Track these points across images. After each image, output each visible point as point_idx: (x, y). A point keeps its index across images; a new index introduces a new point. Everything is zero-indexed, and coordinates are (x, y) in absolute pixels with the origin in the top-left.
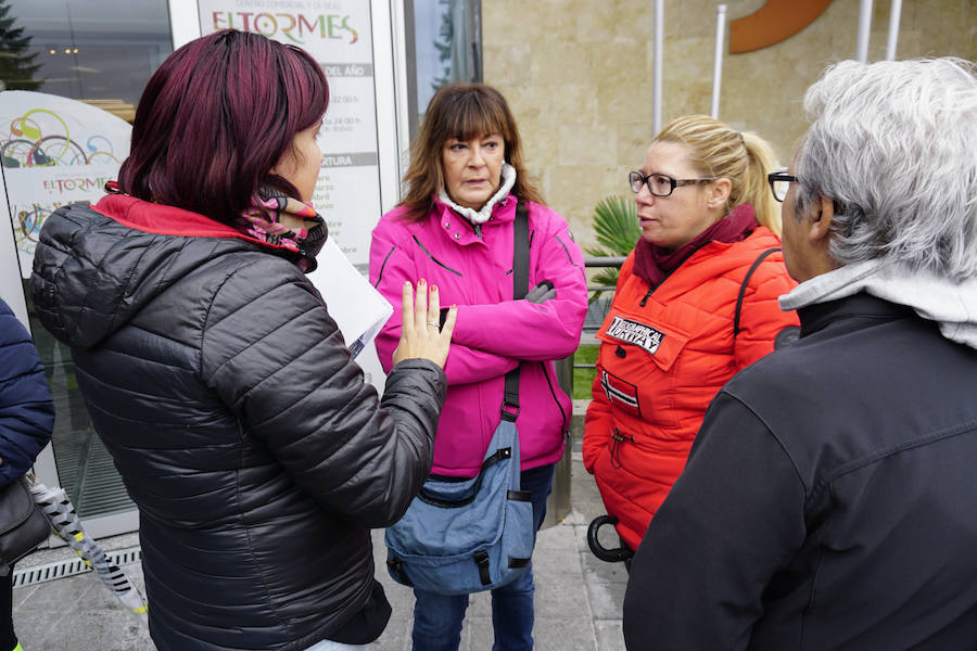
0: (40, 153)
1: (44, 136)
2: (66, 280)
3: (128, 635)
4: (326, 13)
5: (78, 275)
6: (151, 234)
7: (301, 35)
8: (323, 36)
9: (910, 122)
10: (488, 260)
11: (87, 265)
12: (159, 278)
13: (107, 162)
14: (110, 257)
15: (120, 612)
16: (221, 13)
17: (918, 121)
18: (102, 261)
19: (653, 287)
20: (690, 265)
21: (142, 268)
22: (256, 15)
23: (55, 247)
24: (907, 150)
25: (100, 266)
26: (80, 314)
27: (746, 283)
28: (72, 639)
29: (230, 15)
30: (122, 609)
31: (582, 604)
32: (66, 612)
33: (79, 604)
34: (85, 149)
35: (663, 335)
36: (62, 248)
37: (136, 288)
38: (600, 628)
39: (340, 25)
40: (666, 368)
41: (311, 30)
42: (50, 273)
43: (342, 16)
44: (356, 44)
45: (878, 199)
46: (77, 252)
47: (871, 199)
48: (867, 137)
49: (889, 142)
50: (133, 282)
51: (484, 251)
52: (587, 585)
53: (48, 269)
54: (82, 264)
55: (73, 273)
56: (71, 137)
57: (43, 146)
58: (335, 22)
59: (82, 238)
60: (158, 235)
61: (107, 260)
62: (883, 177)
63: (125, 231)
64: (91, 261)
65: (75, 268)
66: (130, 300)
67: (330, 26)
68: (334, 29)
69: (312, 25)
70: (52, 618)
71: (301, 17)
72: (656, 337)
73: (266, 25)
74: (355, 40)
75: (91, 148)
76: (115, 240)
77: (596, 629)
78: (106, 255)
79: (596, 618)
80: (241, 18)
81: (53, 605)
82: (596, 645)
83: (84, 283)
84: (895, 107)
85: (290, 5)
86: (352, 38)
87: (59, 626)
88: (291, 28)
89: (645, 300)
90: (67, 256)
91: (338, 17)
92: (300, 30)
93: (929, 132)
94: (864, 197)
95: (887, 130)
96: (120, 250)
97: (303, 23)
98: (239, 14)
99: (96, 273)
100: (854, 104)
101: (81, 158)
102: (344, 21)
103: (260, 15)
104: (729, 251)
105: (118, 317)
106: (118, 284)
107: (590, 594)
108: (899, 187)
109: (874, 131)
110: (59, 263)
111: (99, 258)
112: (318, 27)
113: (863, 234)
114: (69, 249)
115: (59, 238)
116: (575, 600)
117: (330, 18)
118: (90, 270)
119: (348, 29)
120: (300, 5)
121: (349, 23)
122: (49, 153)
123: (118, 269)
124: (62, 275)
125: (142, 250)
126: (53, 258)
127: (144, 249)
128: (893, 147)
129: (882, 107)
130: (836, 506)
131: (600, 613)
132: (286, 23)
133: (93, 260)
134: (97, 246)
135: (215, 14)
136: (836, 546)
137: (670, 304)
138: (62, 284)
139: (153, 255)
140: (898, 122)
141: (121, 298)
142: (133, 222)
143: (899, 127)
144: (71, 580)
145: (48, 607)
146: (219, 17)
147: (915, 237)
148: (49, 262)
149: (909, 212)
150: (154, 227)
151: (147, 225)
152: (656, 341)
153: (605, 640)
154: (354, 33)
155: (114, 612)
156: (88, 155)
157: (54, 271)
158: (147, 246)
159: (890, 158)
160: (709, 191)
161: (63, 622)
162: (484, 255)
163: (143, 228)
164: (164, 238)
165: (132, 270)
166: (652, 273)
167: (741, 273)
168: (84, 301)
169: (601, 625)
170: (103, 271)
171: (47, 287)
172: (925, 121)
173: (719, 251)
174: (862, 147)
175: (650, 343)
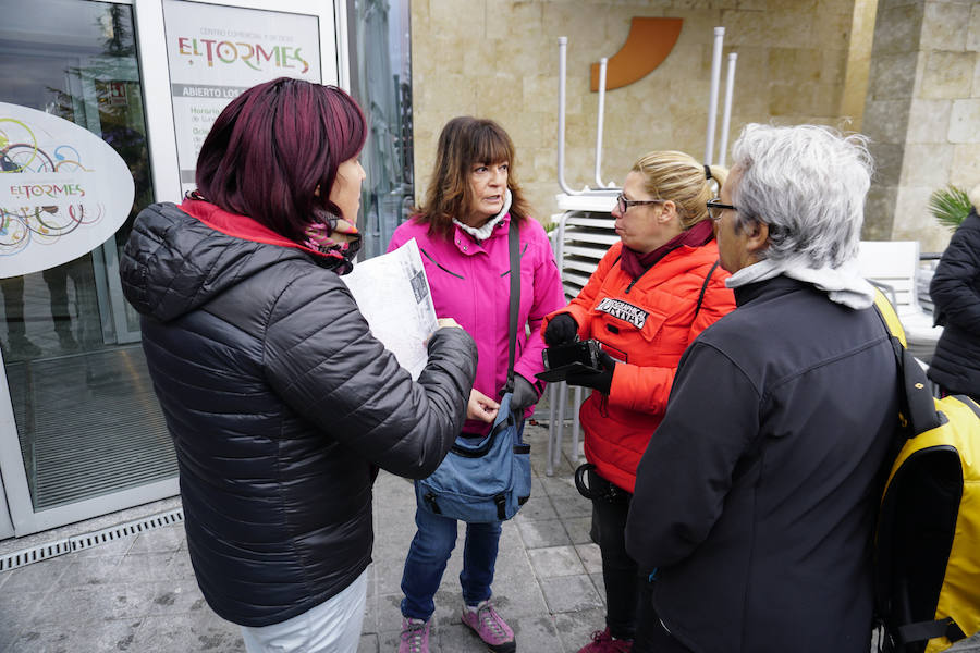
0: (7, 160)
1: (11, 144)
2: (157, 265)
3: (117, 603)
4: (281, 44)
5: (167, 262)
6: (230, 237)
7: (259, 63)
8: (278, 65)
9: (815, 173)
10: (488, 265)
11: (177, 255)
12: (234, 273)
13: (75, 169)
14: (196, 251)
15: (104, 586)
16: (187, 39)
17: (819, 173)
18: (190, 253)
19: (635, 278)
20: (666, 262)
21: (221, 263)
22: (218, 42)
23: (150, 237)
24: (816, 192)
25: (187, 258)
26: (164, 294)
27: (708, 278)
28: (61, 614)
29: (195, 41)
30: (105, 583)
31: (515, 539)
32: (49, 591)
33: (60, 582)
34: (53, 158)
35: (647, 314)
36: (156, 238)
37: (213, 280)
38: (533, 555)
39: (293, 56)
40: (650, 340)
41: (268, 59)
42: (144, 258)
43: (295, 48)
44: (307, 73)
45: (800, 222)
46: (169, 244)
47: (795, 223)
48: (790, 184)
49: (804, 186)
50: (213, 273)
51: (486, 258)
52: (517, 525)
53: (142, 254)
54: (172, 254)
55: (164, 260)
56: (39, 146)
57: (10, 154)
58: (288, 52)
59: (174, 232)
60: (236, 238)
61: (193, 254)
62: (802, 209)
63: (209, 232)
64: (179, 252)
65: (166, 256)
66: (209, 288)
67: (284, 56)
68: (288, 60)
69: (268, 54)
70: (36, 598)
71: (258, 47)
72: (642, 315)
73: (227, 52)
74: (306, 70)
75: (57, 156)
76: (202, 237)
77: (529, 555)
78: (194, 249)
79: (528, 548)
80: (205, 44)
81: (32, 587)
82: (532, 568)
83: (173, 270)
84: (804, 165)
85: (248, 35)
86: (303, 68)
87: (44, 604)
88: (250, 56)
89: (629, 288)
90: (159, 245)
91: (290, 48)
92: (258, 59)
93: (826, 178)
94: (791, 223)
95: (802, 179)
96: (205, 246)
97: (260, 53)
98: (203, 41)
99: (183, 263)
100: (775, 160)
101: (49, 165)
102: (296, 53)
103: (222, 43)
104: (695, 253)
105: (196, 300)
106: (201, 273)
107: (521, 531)
108: (812, 215)
109: (794, 179)
110: (152, 250)
111: (187, 252)
112: (274, 56)
113: (790, 244)
114: (161, 240)
115: (154, 230)
116: (509, 536)
117: (284, 49)
118: (179, 260)
119: (300, 60)
120: (257, 36)
121: (301, 54)
122: (16, 160)
123: (202, 261)
124: (155, 260)
125: (223, 249)
126: (148, 245)
127: (224, 248)
128: (807, 190)
129: (796, 163)
130: (778, 406)
131: (530, 544)
132: (247, 51)
133: (182, 251)
134: (186, 240)
135: (181, 40)
136: (777, 433)
137: (650, 293)
138: (153, 268)
139: (232, 253)
140: (807, 173)
141: (201, 285)
142: (215, 224)
143: (808, 177)
144: (45, 564)
145: (27, 589)
146: (184, 42)
147: (821, 244)
148: (143, 248)
149: (817, 230)
150: (232, 231)
151: (226, 228)
152: (642, 319)
153: (538, 564)
154: (305, 63)
155: (98, 587)
156: (55, 164)
157: (148, 256)
158: (227, 246)
159: (805, 196)
160: (659, 210)
161: (48, 600)
162: (484, 262)
163: (223, 231)
164: (241, 241)
165: (213, 263)
166: (636, 268)
167: (705, 271)
168: (168, 283)
169: (533, 553)
170: (189, 261)
171: (140, 269)
172: (823, 173)
173: (687, 253)
174: (787, 190)
175: (638, 320)
